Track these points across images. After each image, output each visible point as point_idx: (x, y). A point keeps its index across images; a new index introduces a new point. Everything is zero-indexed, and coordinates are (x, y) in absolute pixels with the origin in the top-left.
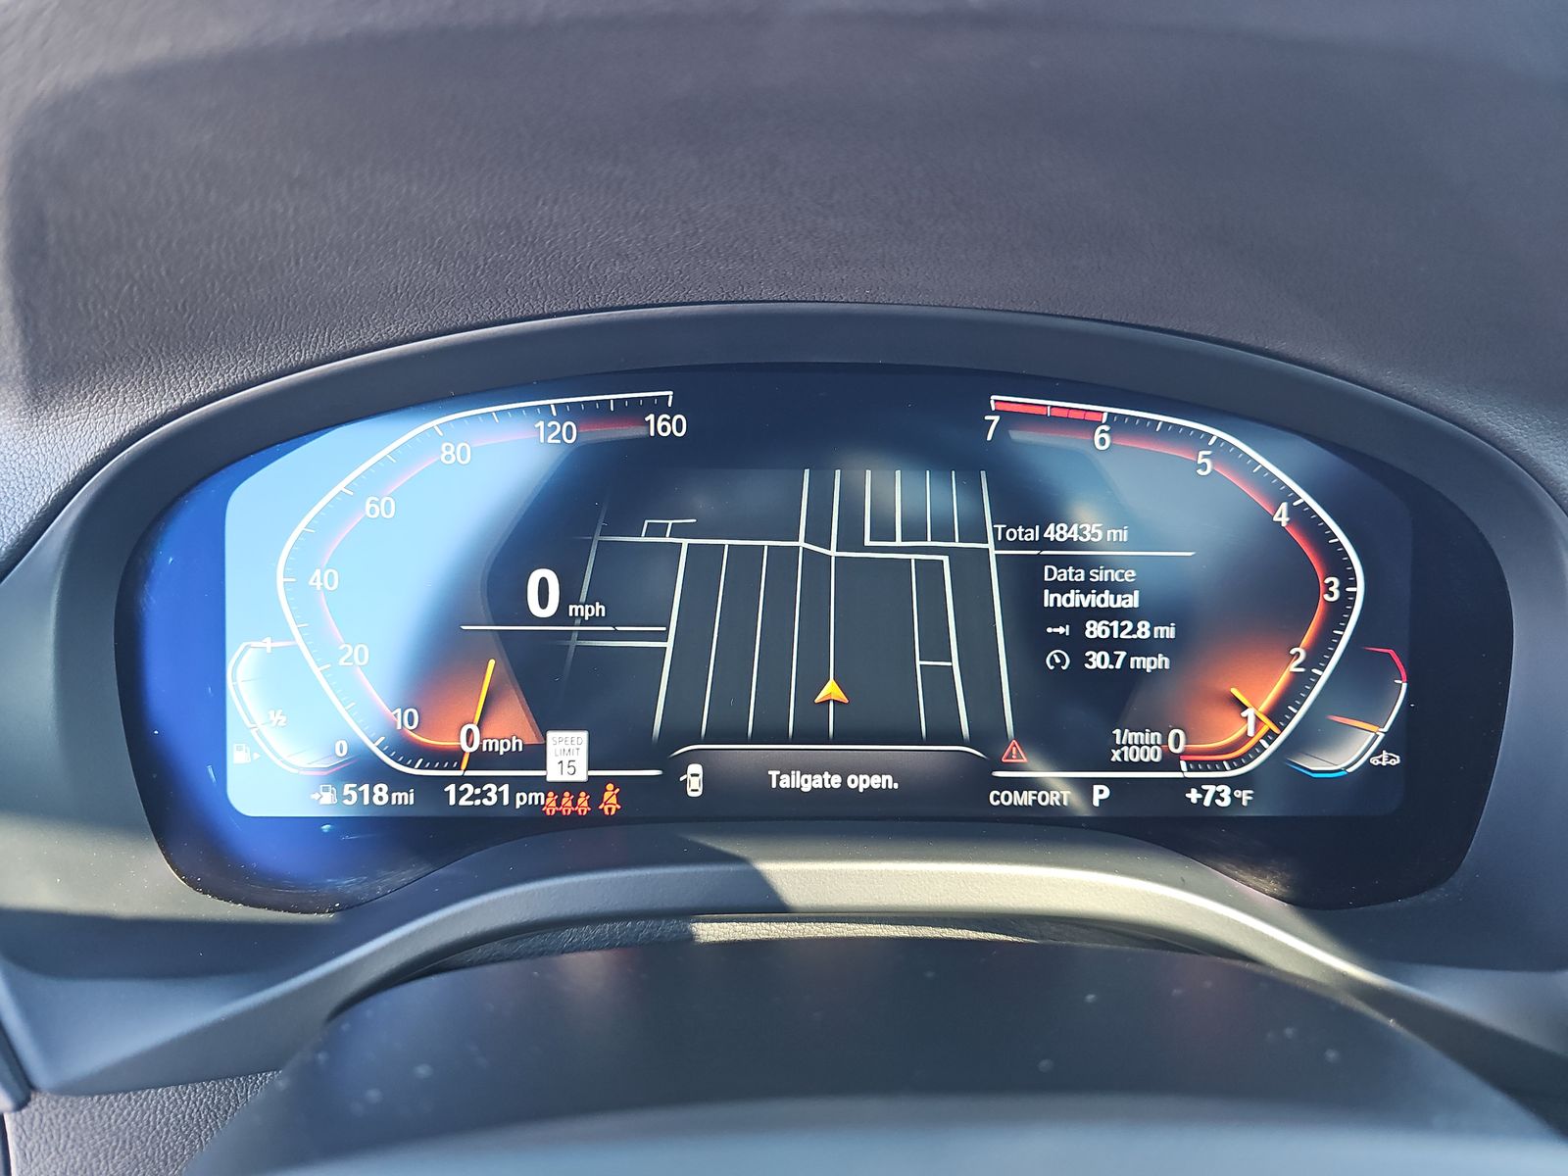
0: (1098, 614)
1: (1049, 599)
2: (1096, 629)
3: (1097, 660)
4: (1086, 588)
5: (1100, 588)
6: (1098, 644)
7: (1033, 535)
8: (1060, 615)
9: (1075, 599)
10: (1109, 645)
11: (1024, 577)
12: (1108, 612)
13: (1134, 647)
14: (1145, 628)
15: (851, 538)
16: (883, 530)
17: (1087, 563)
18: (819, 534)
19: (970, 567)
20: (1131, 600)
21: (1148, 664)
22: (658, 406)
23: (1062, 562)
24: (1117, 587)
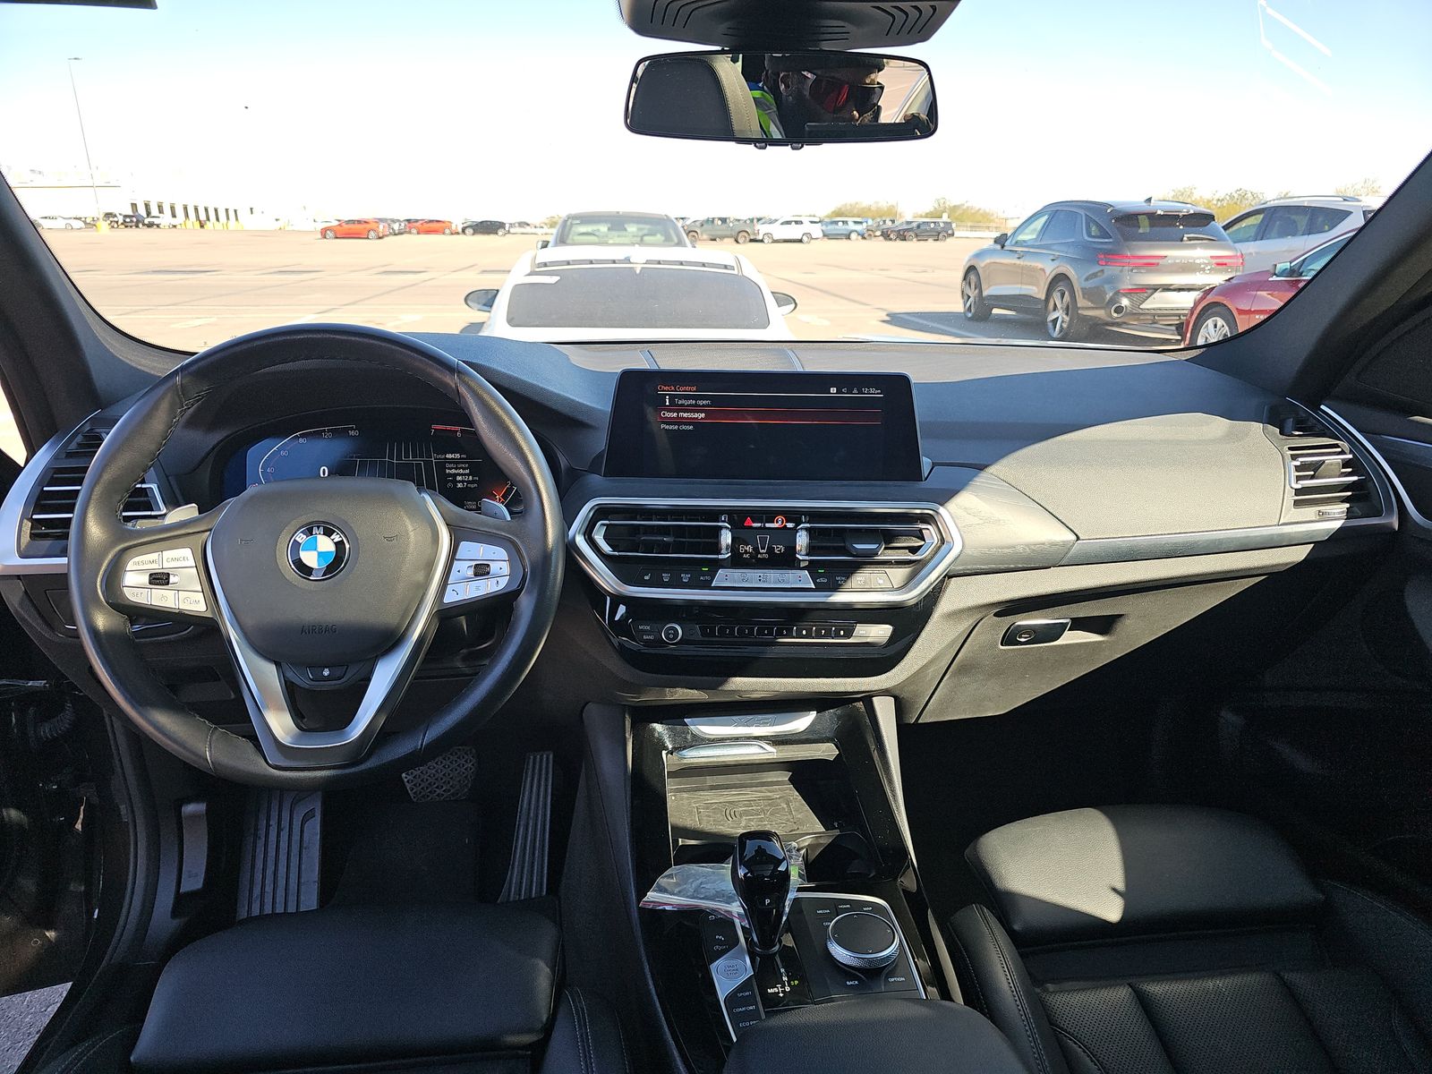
0: (460, 475)
1: (447, 471)
2: (459, 478)
3: (459, 485)
4: (456, 469)
5: (460, 468)
6: (460, 482)
7: (443, 456)
8: (450, 475)
9: (453, 471)
10: (462, 482)
11: (442, 466)
12: (462, 475)
13: (468, 482)
14: (471, 478)
15: (399, 458)
16: (407, 456)
17: (457, 463)
18: (391, 457)
19: (428, 464)
20: (467, 471)
21: (472, 486)
22: (352, 429)
23: (450, 463)
24: (464, 469)
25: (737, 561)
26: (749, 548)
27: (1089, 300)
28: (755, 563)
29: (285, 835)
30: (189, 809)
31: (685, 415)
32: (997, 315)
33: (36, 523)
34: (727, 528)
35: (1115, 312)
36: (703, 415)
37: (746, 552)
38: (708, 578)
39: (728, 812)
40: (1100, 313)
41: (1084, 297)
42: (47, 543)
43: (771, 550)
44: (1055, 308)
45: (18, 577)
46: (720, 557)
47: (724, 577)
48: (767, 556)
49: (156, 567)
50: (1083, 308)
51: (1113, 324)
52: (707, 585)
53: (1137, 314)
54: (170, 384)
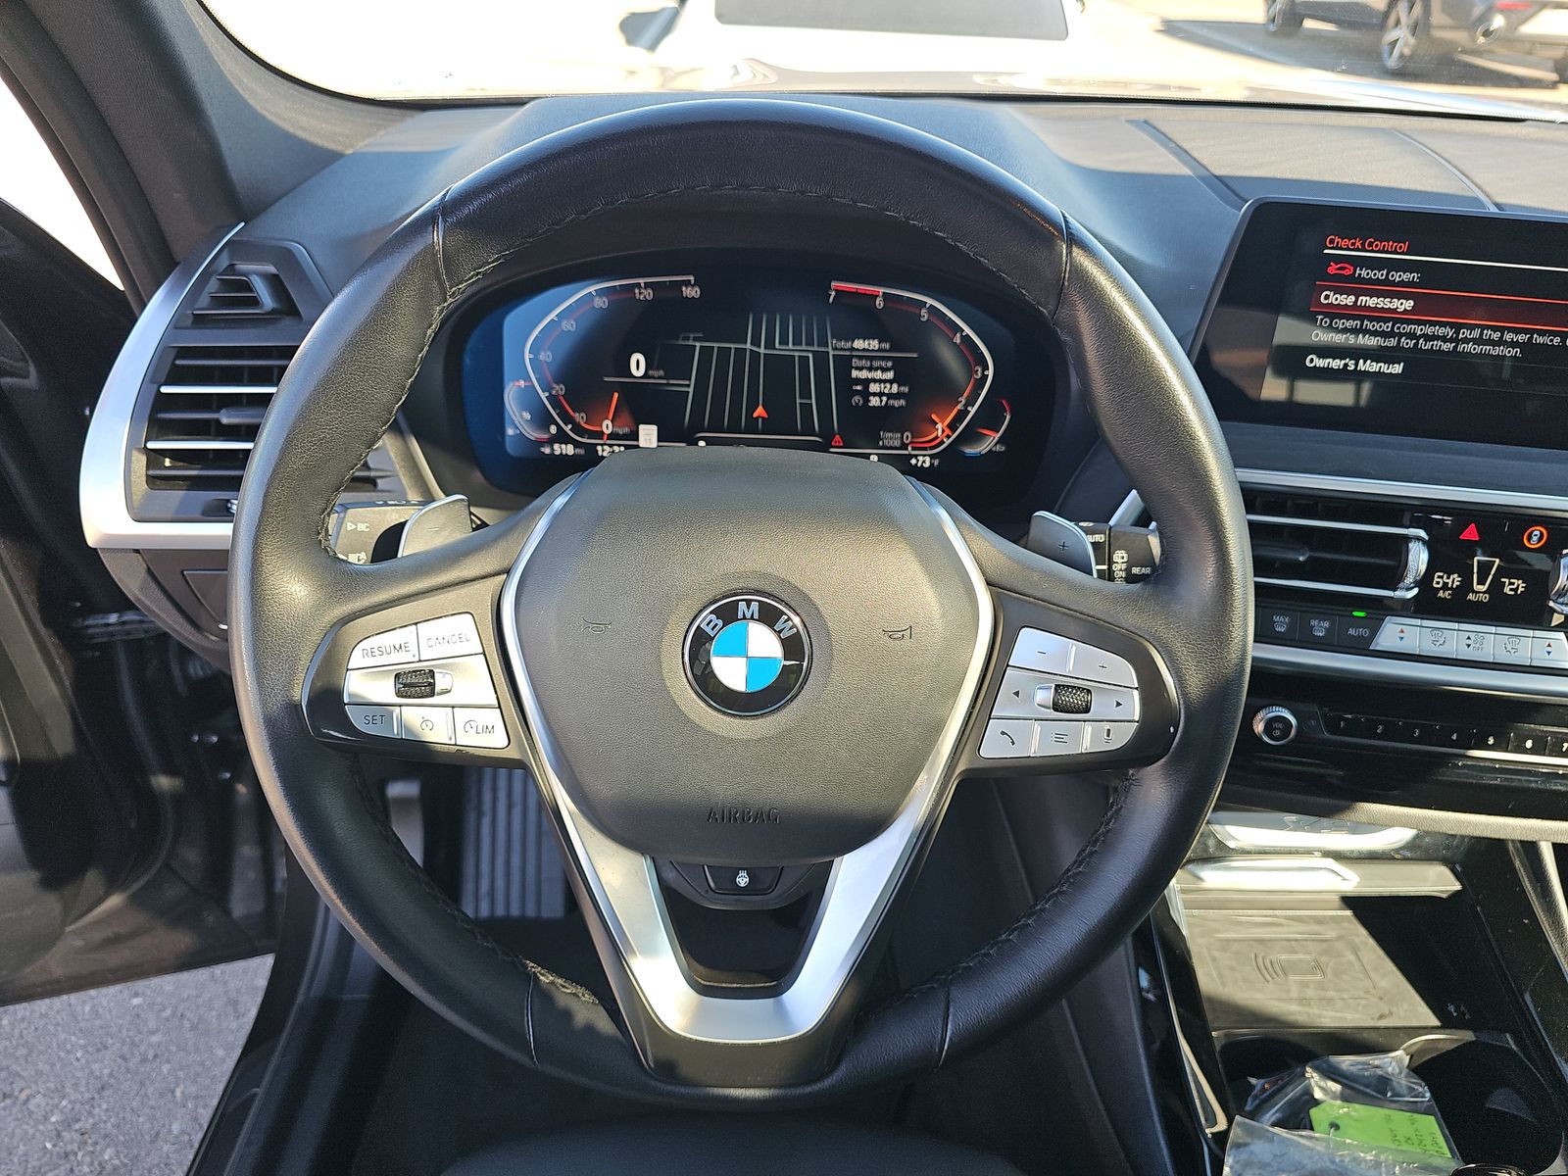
0: (875, 381)
1: (854, 374)
2: (874, 388)
3: (874, 401)
4: (870, 369)
5: (876, 369)
6: (874, 394)
7: (849, 345)
8: (858, 381)
9: (864, 374)
10: (880, 395)
11: (844, 364)
12: (880, 381)
13: (890, 396)
14: (895, 387)
15: (770, 344)
16: (784, 341)
17: (871, 358)
18: (756, 342)
19: (821, 359)
20: (890, 375)
21: (896, 403)
22: (687, 283)
23: (861, 358)
24: (884, 370)
25: (1428, 606)
26: (1455, 580)
27: (1449, 15)
28: (1458, 609)
29: (517, 812)
30: (397, 790)
31: (1372, 302)
32: (1310, 30)
33: (154, 457)
34: (1418, 539)
35: (1483, 35)
36: (1409, 304)
37: (1445, 587)
38: (1364, 632)
39: (1260, 960)
40: (1460, 37)
41: (1443, 10)
42: (176, 496)
43: (1496, 588)
44: (1398, 22)
45: (137, 551)
46: (1399, 594)
47: (1395, 633)
48: (1485, 598)
49: (406, 659)
50: (1441, 27)
51: (1477, 53)
52: (1362, 648)
53: (1509, 40)
54: (417, 247)
